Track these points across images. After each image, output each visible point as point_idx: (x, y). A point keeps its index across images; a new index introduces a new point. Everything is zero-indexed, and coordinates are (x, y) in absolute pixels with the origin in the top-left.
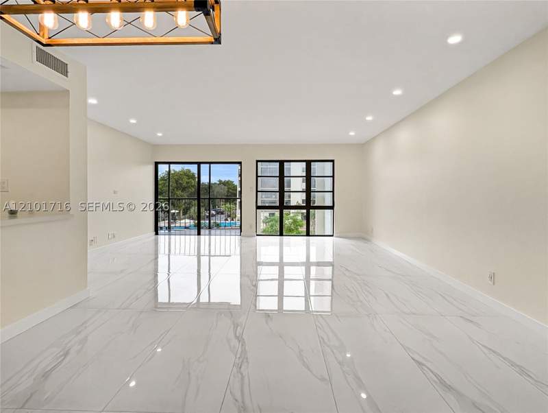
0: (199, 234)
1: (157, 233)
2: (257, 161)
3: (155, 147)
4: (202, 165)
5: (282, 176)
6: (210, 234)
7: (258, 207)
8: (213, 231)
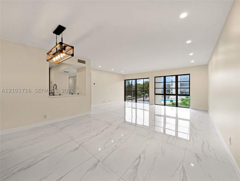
0: (136, 102)
1: (125, 101)
2: (155, 77)
3: (124, 75)
4: (137, 80)
5: (165, 82)
6: (144, 103)
7: (155, 94)
8: (145, 102)
